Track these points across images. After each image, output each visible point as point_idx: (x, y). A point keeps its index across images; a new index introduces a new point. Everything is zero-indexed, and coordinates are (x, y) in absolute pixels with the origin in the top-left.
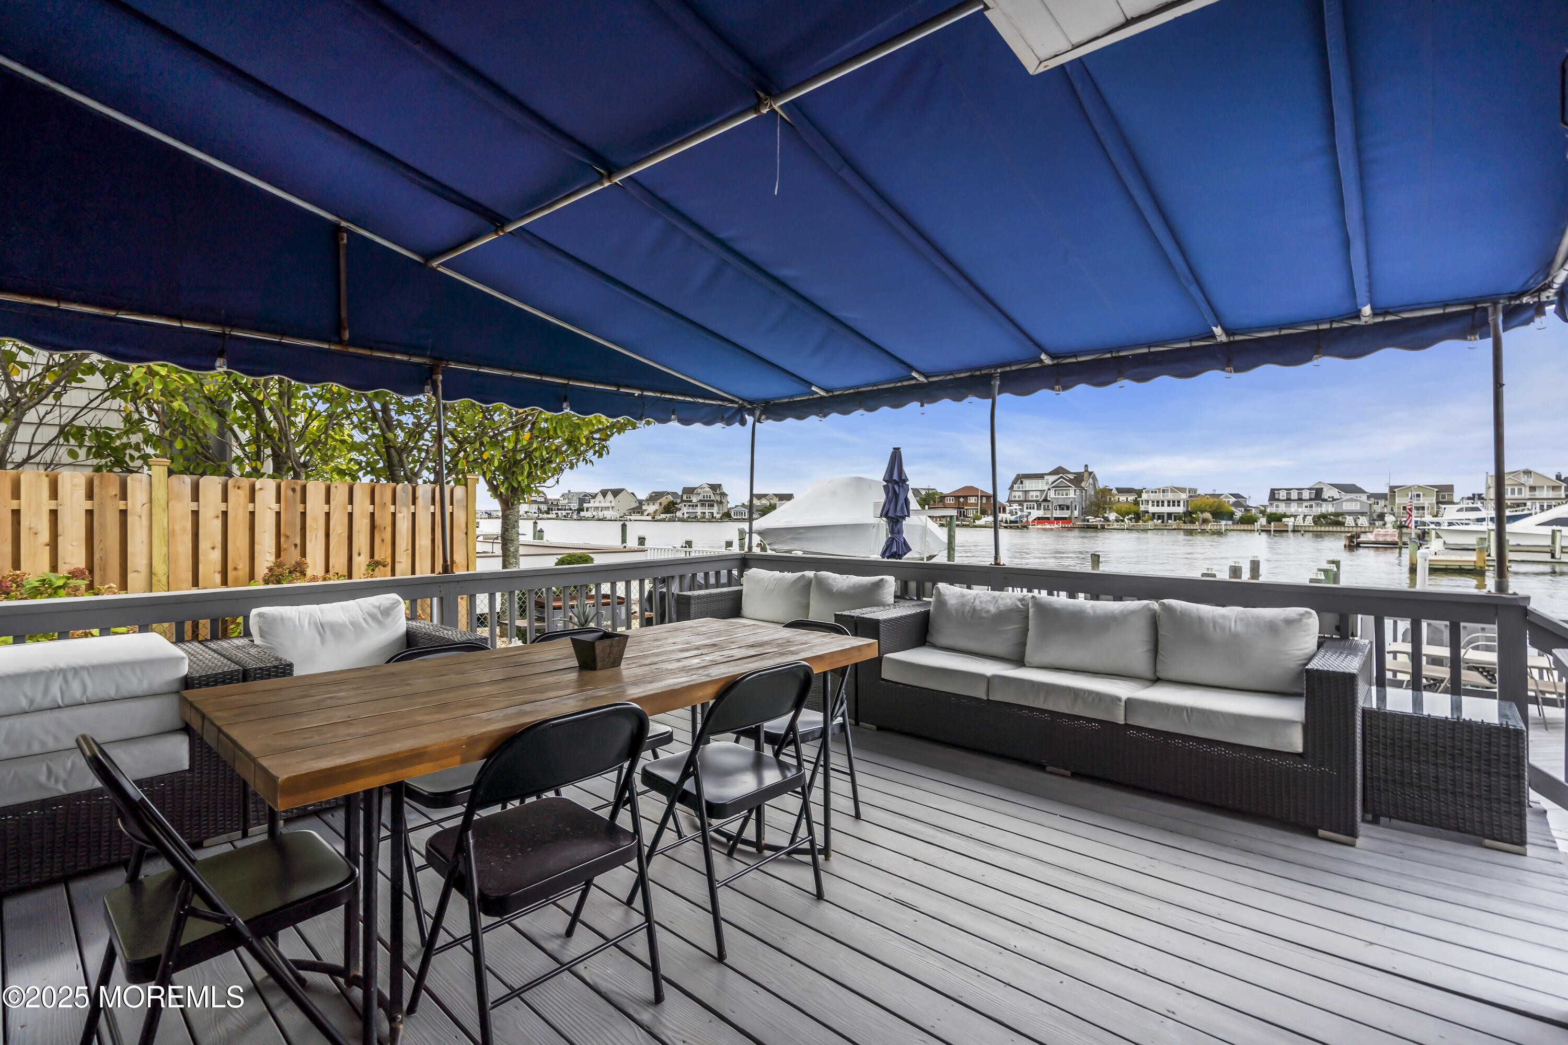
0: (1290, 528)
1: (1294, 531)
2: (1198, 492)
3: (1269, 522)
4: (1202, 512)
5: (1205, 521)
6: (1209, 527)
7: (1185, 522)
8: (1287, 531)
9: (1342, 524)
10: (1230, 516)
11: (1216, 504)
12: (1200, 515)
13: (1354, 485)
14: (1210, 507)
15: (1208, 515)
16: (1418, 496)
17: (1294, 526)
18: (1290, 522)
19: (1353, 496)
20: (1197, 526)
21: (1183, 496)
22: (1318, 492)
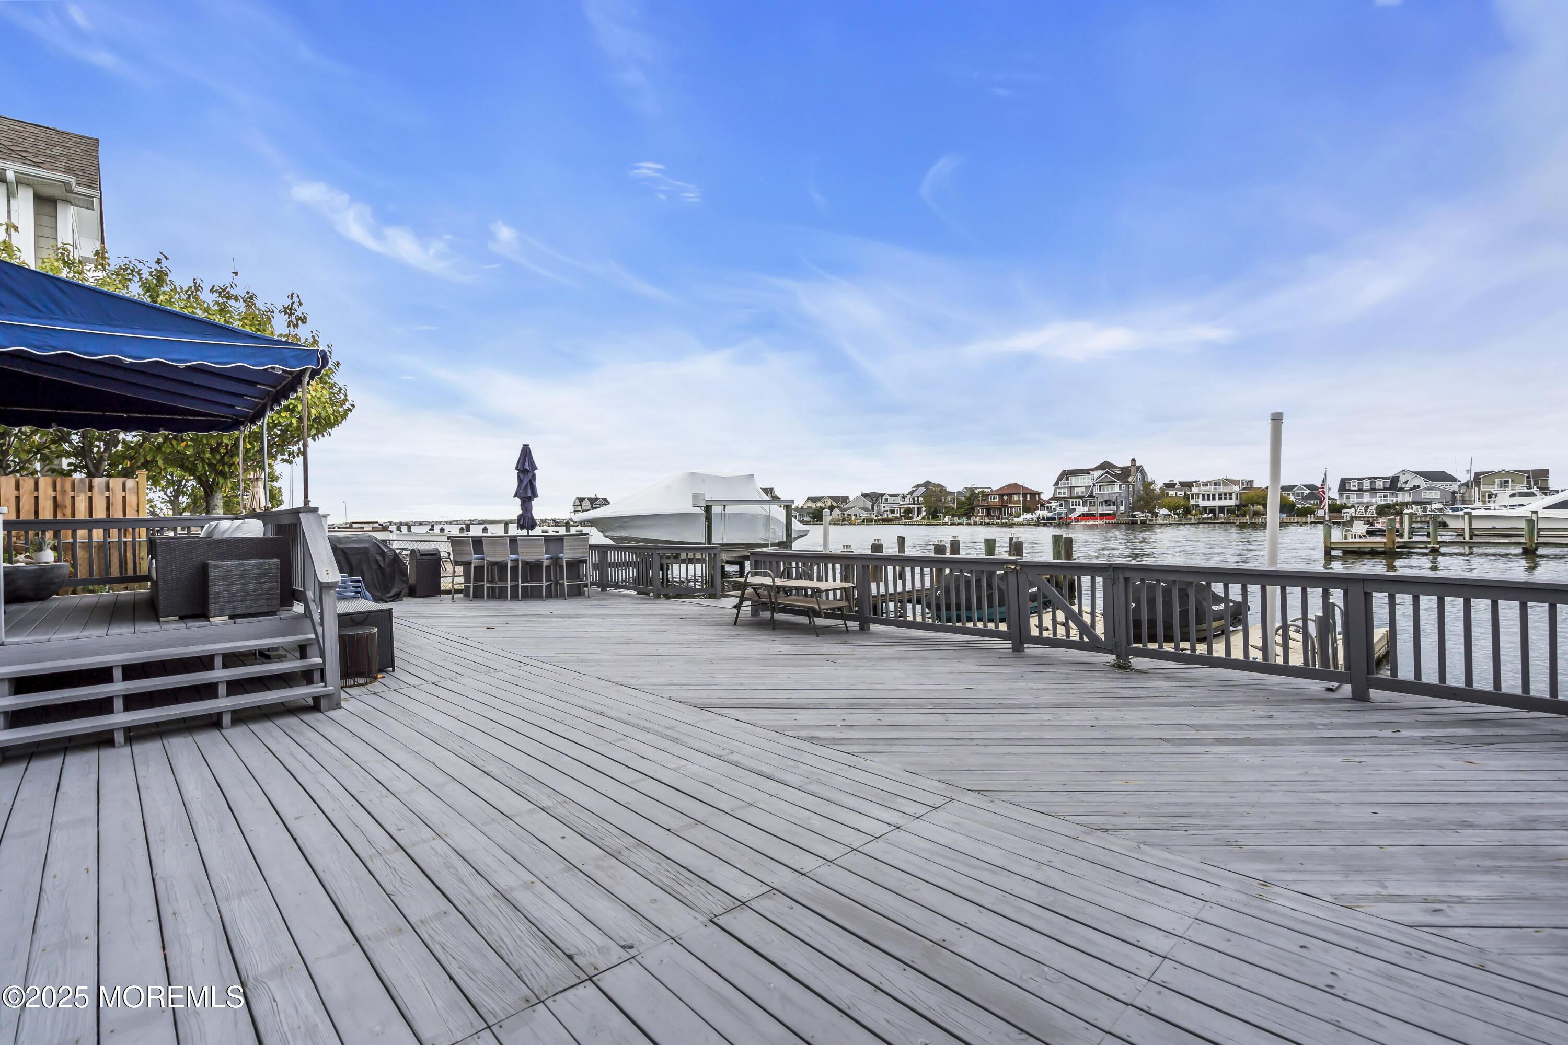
2: (1252, 485)
4: (1254, 505)
7: (1239, 516)
12: (1252, 508)
13: (1441, 472)
15: (1259, 508)
19: (1440, 483)
20: (1249, 519)
21: (1236, 489)
22: (1394, 480)
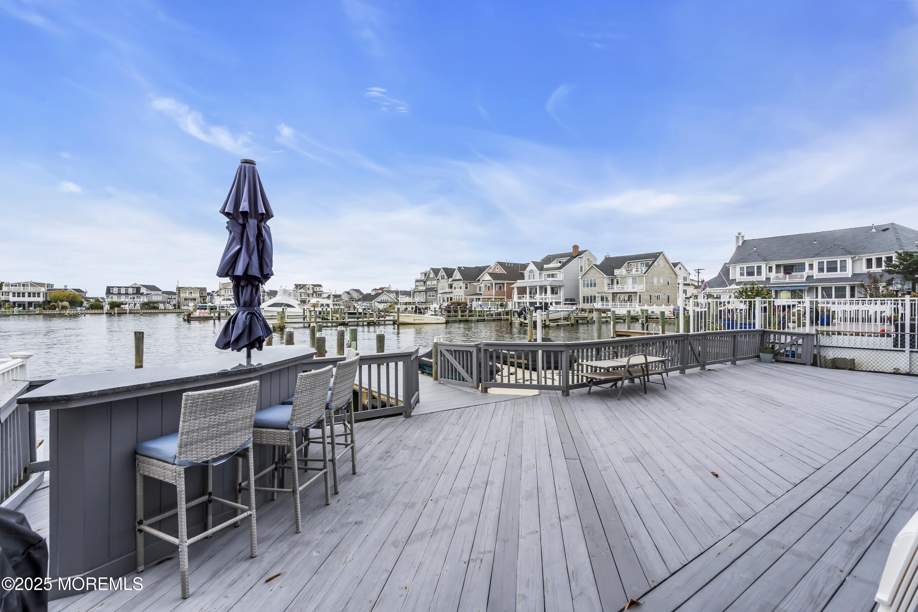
0: (128, 312)
1: (130, 313)
2: (55, 287)
3: (111, 308)
4: (62, 301)
5: (64, 308)
6: (67, 312)
7: (44, 309)
8: (126, 313)
9: (157, 308)
10: (81, 304)
11: (72, 296)
12: (60, 303)
13: (154, 286)
14: (67, 298)
15: (66, 304)
16: (191, 293)
17: (130, 310)
18: (126, 307)
19: (156, 292)
20: (57, 311)
21: (43, 289)
22: (138, 289)
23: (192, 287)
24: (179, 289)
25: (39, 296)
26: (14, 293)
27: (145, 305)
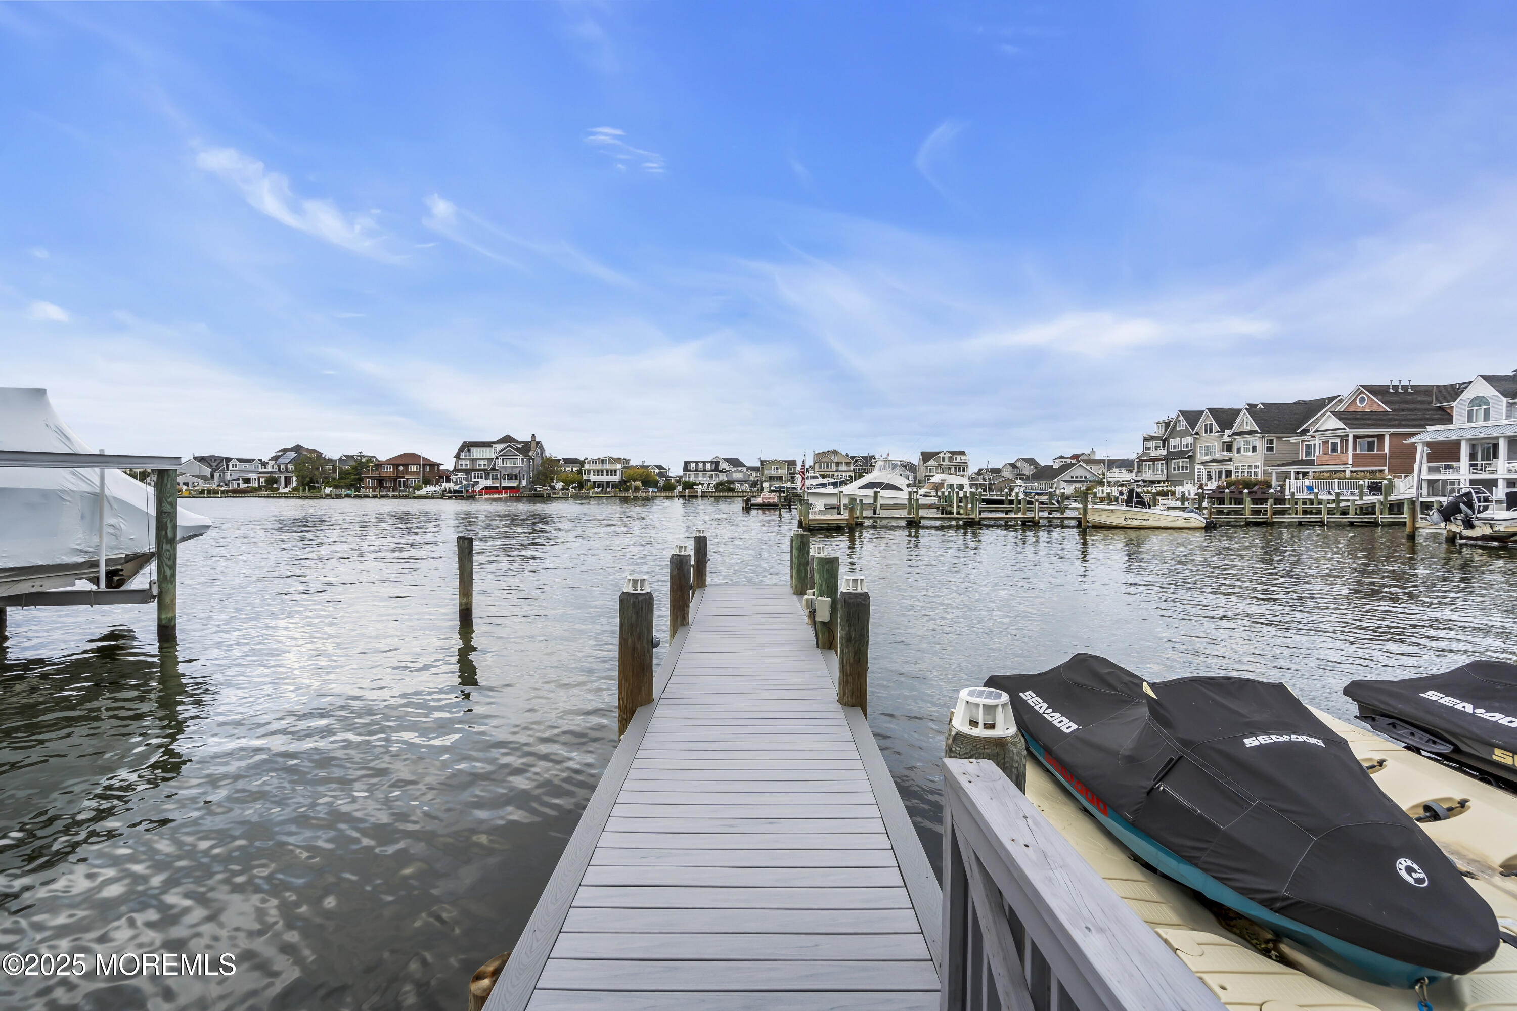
0: (700, 494)
1: (702, 496)
2: (631, 464)
3: (684, 489)
4: (634, 481)
5: (637, 489)
6: (639, 494)
7: (620, 491)
8: (697, 497)
9: (733, 490)
10: (655, 484)
11: (645, 473)
12: (633, 483)
13: (738, 460)
14: (641, 476)
15: (639, 484)
16: (777, 468)
17: (702, 492)
18: (699, 488)
19: (739, 468)
20: (630, 494)
21: (619, 466)
22: (716, 464)
23: (778, 459)
24: (763, 462)
25: (615, 475)
26: (594, 471)
27: (719, 485)
